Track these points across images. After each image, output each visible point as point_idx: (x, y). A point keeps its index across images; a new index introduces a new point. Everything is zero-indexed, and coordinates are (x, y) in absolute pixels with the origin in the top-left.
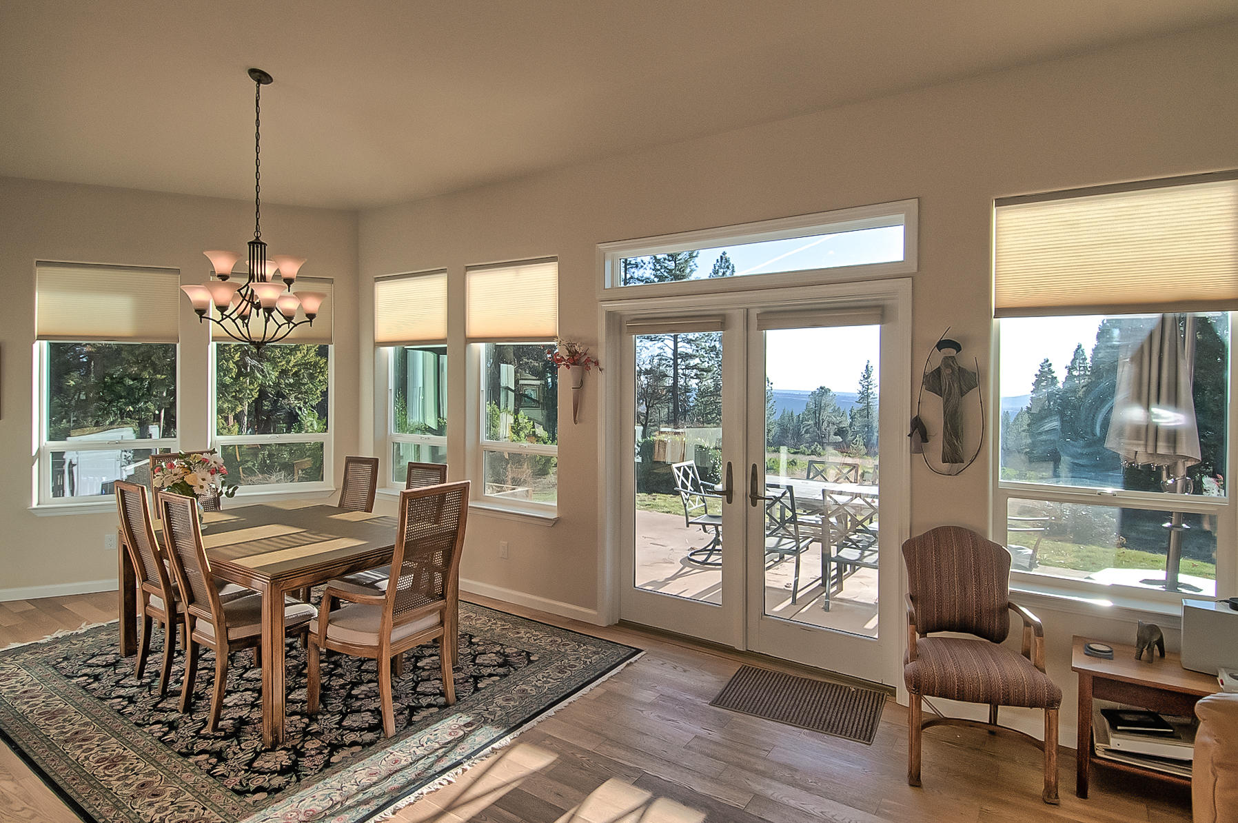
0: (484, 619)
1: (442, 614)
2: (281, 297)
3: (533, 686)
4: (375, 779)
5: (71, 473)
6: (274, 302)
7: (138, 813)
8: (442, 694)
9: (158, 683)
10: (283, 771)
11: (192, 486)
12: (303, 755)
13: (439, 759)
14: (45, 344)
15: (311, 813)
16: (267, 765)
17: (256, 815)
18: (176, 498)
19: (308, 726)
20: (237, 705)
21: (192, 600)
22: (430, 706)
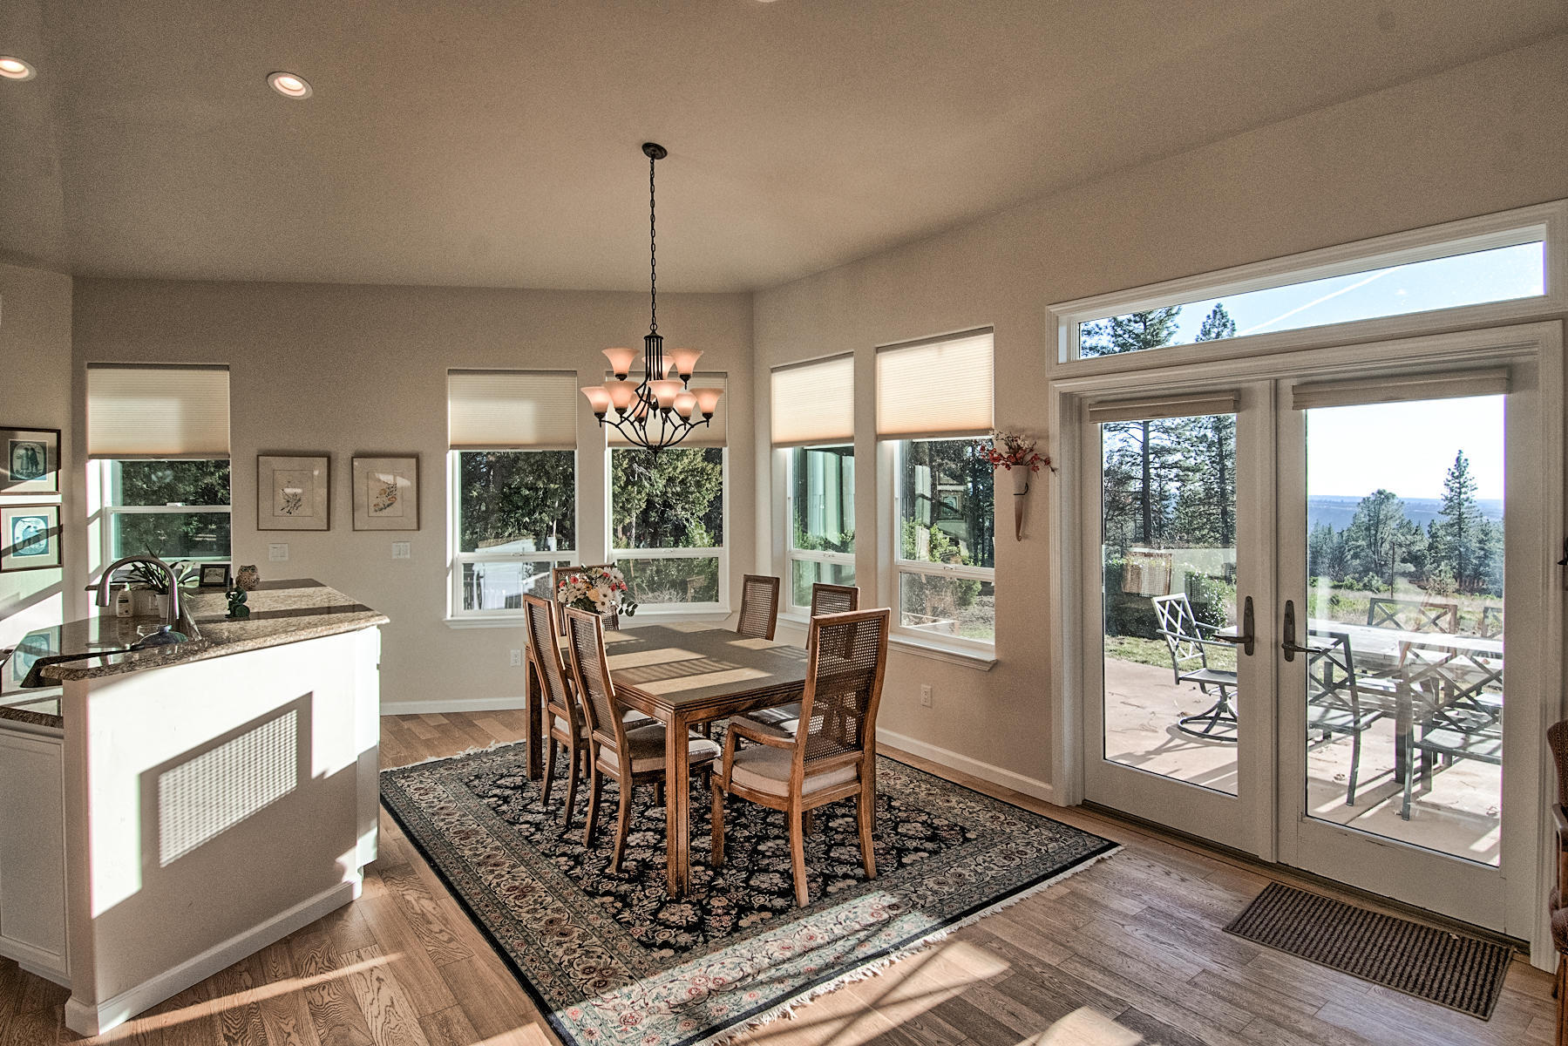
0: (904, 779)
1: (859, 766)
2: (678, 396)
3: (971, 871)
4: (788, 954)
5: (479, 585)
6: (672, 401)
7: (548, 952)
8: (861, 864)
9: (563, 811)
10: (689, 928)
11: (594, 602)
12: (709, 912)
13: (861, 942)
14: (457, 453)
15: (721, 982)
16: (673, 919)
17: (663, 974)
18: (582, 615)
19: (713, 879)
20: (640, 846)
21: (596, 726)
22: (846, 876)
